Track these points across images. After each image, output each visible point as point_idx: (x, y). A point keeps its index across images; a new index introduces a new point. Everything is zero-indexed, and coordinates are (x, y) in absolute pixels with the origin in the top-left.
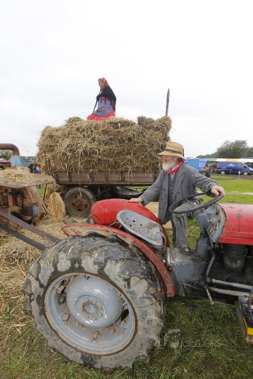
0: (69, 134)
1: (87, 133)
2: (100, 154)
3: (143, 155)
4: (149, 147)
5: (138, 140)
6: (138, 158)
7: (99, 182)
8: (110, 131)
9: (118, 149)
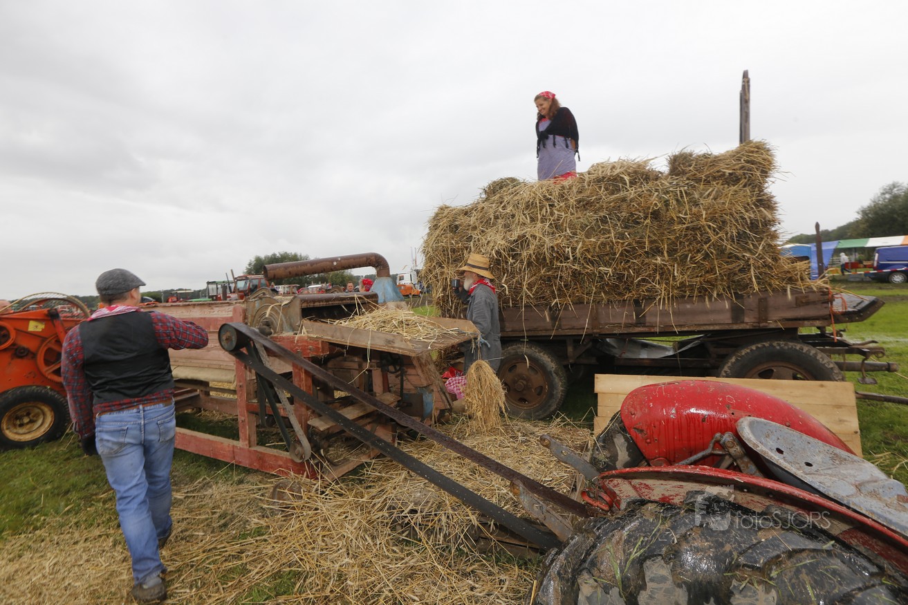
1: (540, 211)
2: (576, 258)
3: (698, 251)
4: (715, 231)
5: (680, 215)
6: (683, 260)
7: (573, 328)
8: (598, 199)
9: (623, 244)
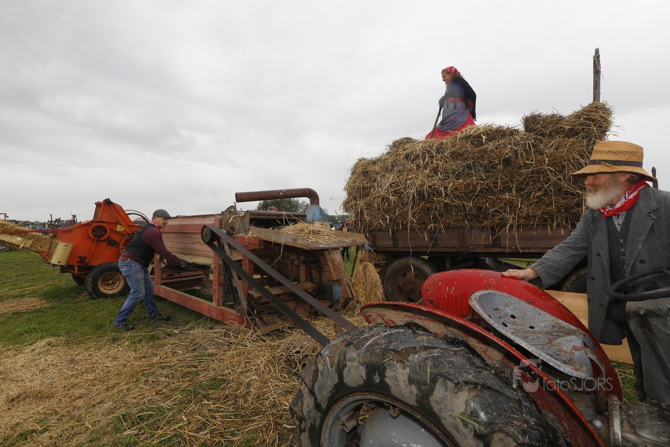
0: (393, 166)
1: (424, 160)
2: (447, 195)
3: (540, 189)
4: (555, 173)
5: (527, 162)
6: (528, 196)
7: (446, 247)
8: (466, 151)
9: (483, 184)
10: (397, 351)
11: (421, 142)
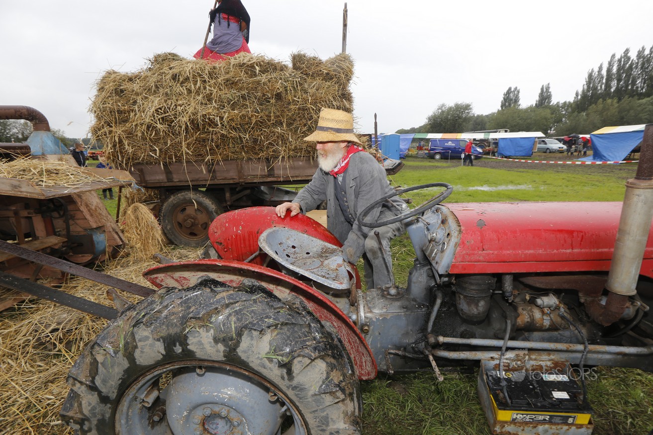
0: (157, 87)
1: (195, 84)
2: (223, 125)
3: (305, 125)
4: (316, 112)
5: (295, 98)
6: (296, 131)
7: (225, 179)
8: (240, 80)
9: (258, 116)
10: (199, 318)
11: (190, 62)
